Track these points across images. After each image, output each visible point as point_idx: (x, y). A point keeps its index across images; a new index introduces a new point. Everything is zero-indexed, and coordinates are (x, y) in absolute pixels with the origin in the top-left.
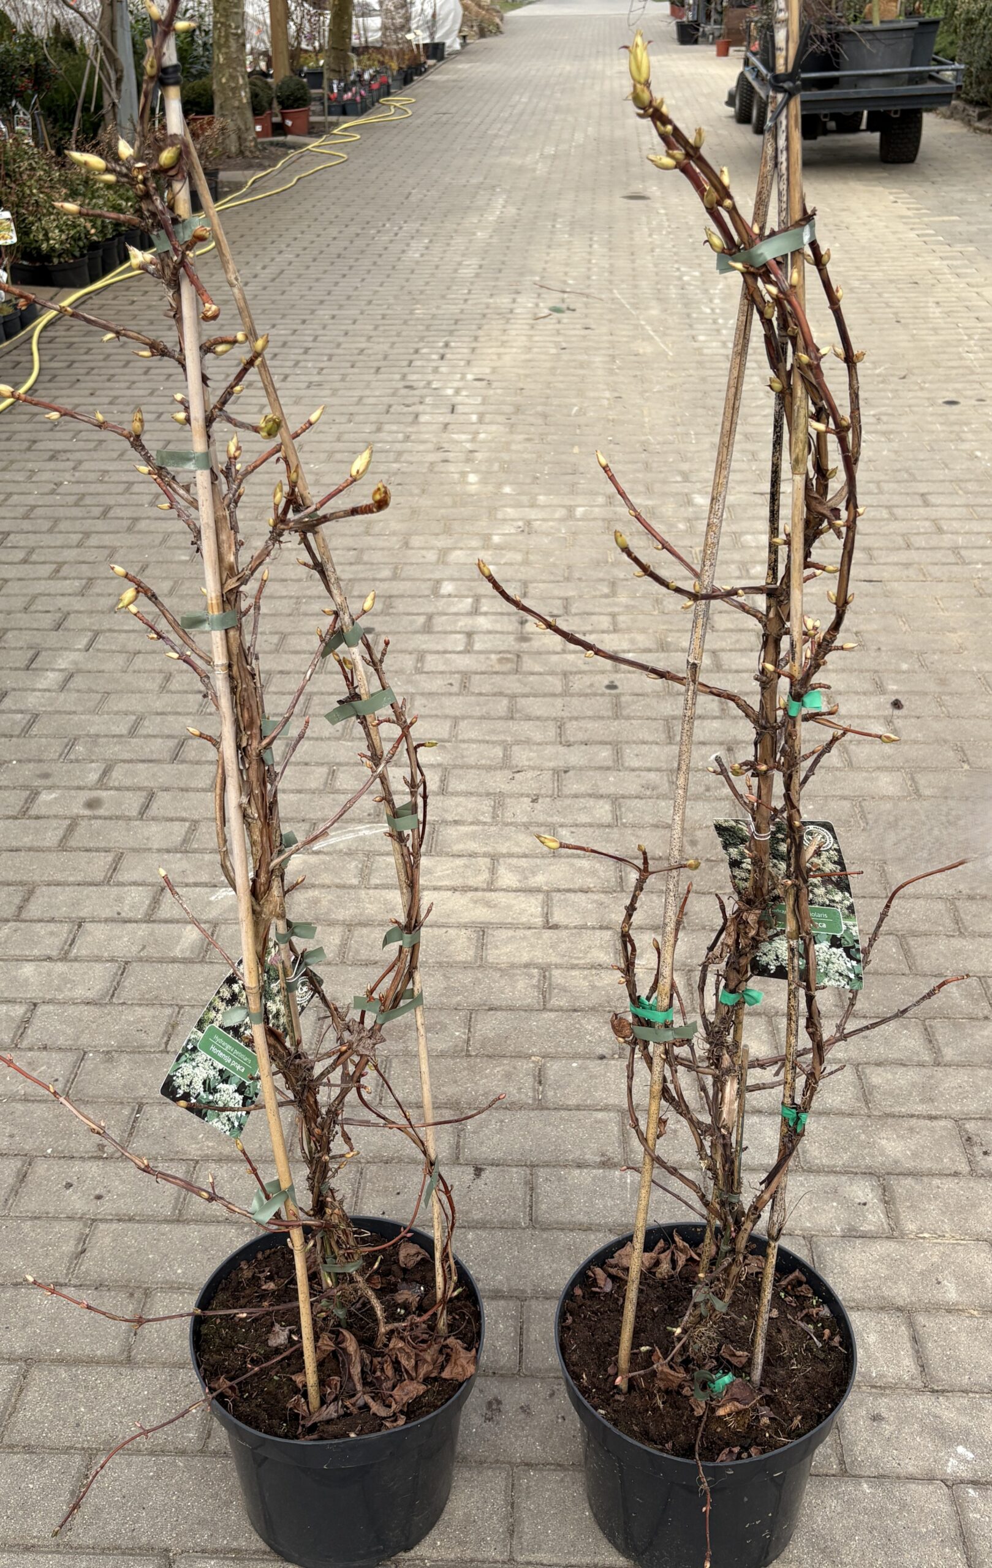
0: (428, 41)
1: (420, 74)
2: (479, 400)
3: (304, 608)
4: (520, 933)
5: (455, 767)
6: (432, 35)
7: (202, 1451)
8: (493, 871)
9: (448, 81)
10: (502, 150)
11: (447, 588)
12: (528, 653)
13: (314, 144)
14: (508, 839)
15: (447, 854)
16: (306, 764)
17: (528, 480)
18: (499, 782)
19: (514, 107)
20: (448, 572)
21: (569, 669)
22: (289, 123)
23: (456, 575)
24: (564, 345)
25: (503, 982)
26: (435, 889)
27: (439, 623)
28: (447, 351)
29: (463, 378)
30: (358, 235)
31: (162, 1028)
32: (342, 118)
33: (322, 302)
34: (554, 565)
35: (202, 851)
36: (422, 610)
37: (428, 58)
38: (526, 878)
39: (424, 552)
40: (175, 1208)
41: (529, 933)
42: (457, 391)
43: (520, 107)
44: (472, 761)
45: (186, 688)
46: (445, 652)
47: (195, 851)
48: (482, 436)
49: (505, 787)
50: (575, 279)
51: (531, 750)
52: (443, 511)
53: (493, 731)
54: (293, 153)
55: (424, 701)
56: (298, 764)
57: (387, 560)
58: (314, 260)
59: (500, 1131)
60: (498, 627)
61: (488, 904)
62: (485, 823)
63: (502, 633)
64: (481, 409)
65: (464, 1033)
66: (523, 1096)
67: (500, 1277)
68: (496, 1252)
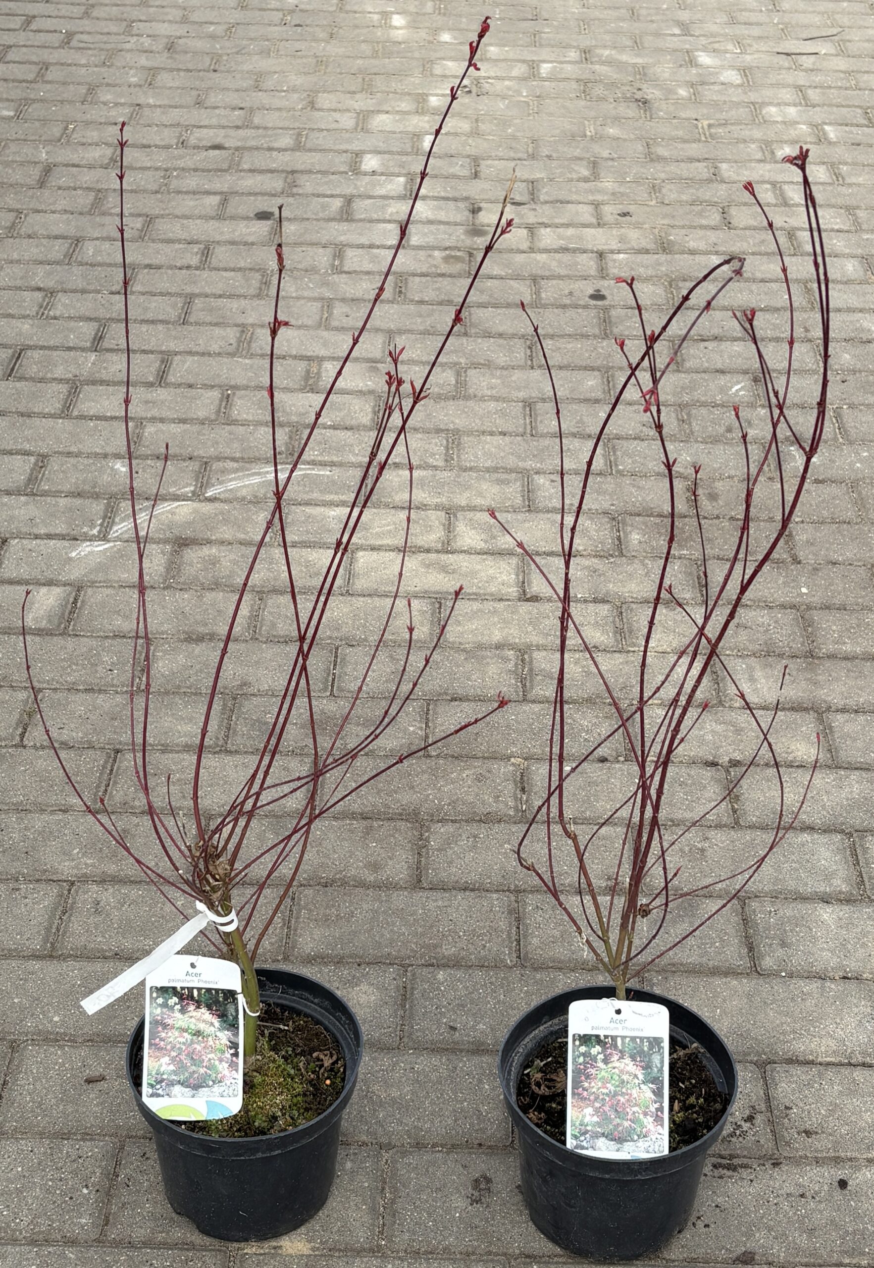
3: (174, 184)
4: (490, 605)
8: (449, 528)
11: (370, 163)
14: (468, 488)
15: (387, 506)
16: (190, 386)
20: (370, 142)
21: (540, 272)
23: (382, 146)
25: (469, 666)
26: (373, 549)
27: (361, 207)
31: (16, 716)
34: (514, 138)
35: (56, 494)
36: (338, 192)
38: (494, 537)
39: (337, 116)
40: (45, 940)
41: (500, 606)
45: (19, 283)
46: (371, 246)
47: (45, 494)
49: (460, 422)
51: (493, 376)
52: (359, 62)
55: (346, 309)
56: (179, 385)
57: (287, 124)
60: (442, 216)
61: (444, 569)
62: (436, 468)
63: (447, 223)
65: (421, 729)
66: (501, 806)
67: (481, 1026)
68: (475, 996)
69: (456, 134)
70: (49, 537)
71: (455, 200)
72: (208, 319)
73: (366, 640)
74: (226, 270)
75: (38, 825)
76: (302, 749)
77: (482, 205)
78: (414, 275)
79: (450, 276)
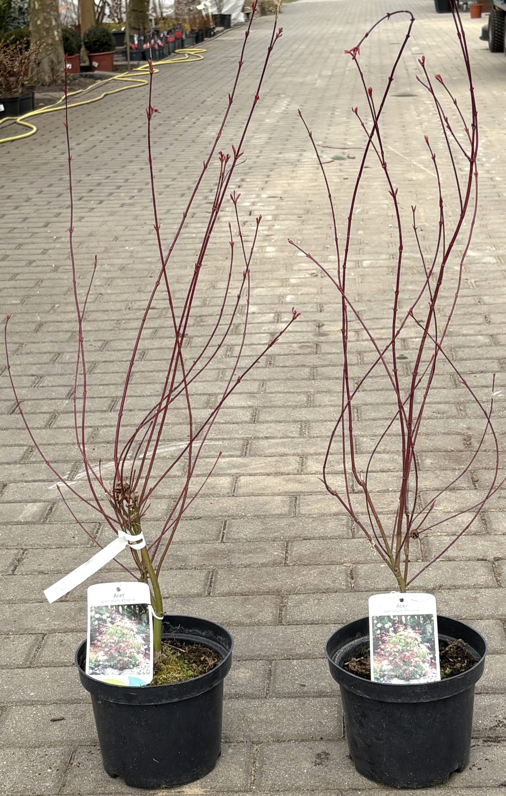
1: (211, 35)
6: (220, 8)
9: (235, 40)
13: (118, 76)
15: (260, 456)
22: (96, 65)
24: (346, 177)
26: (251, 475)
32: (142, 62)
35: (40, 462)
37: (216, 25)
44: (279, 403)
46: (251, 345)
47: (33, 463)
53: (297, 387)
54: (101, 81)
63: (302, 332)
65: (282, 553)
66: (337, 585)
67: (323, 684)
68: (318, 670)
70: (35, 481)
71: (307, 321)
72: (143, 381)
73: (245, 516)
75: (23, 609)
77: (325, 323)
78: (279, 355)
79: (304, 354)
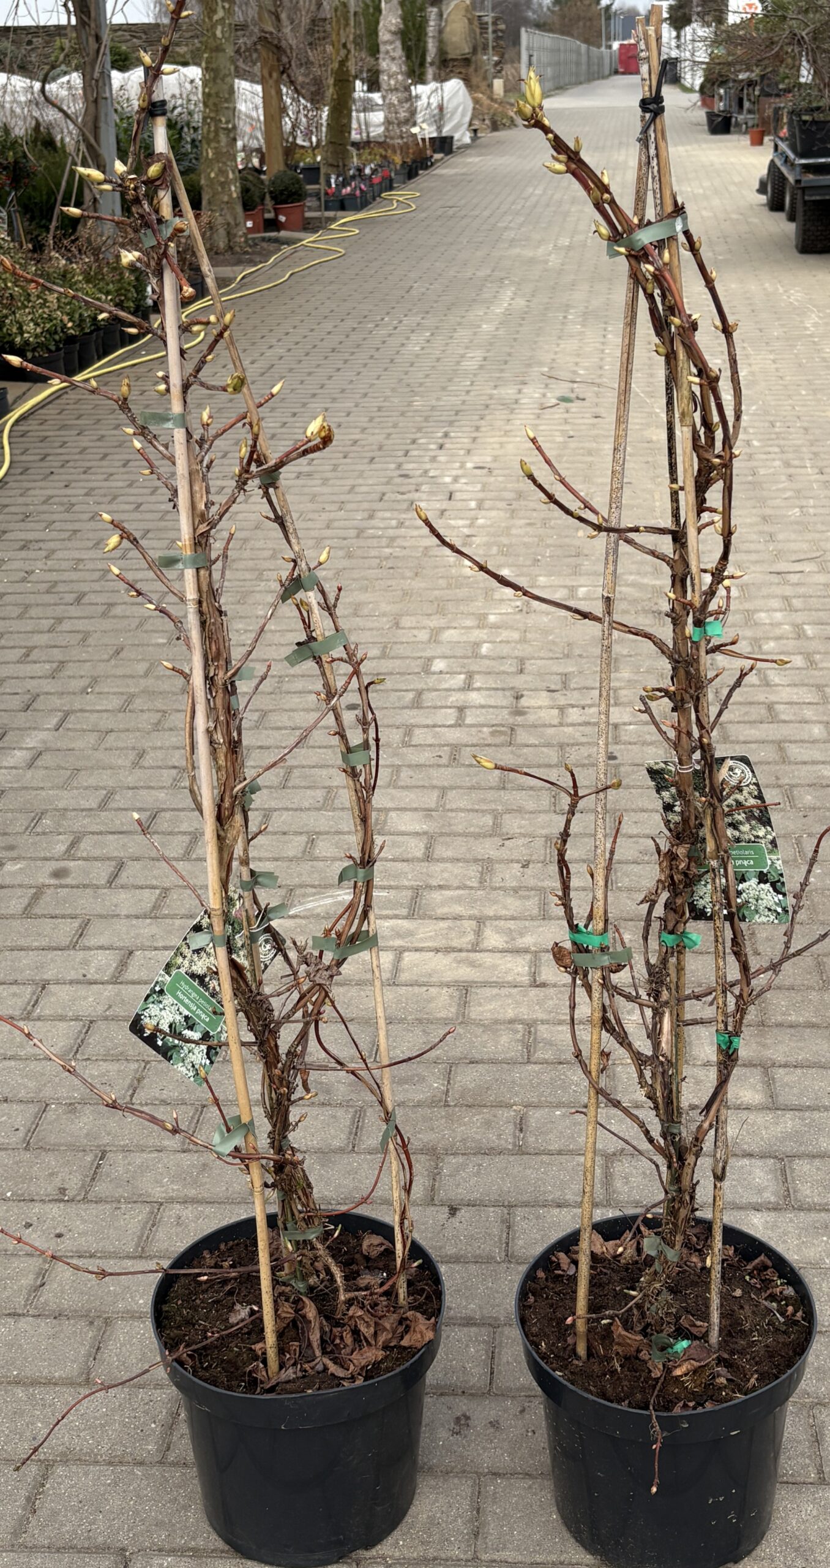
0: (435, 135)
1: (427, 168)
2: (479, 487)
3: (286, 687)
4: (505, 991)
5: (442, 834)
6: (439, 129)
7: (160, 1462)
8: (478, 933)
9: (456, 175)
10: (512, 242)
11: (439, 665)
12: (523, 726)
13: (309, 239)
14: (496, 902)
15: (430, 917)
16: (285, 833)
17: (528, 563)
18: (487, 848)
19: (526, 199)
20: (440, 650)
21: (566, 741)
22: (282, 218)
23: (449, 653)
24: (571, 433)
25: (485, 1037)
26: (417, 950)
27: (429, 698)
28: (446, 440)
29: (462, 466)
30: (354, 329)
31: (128, 1082)
32: (340, 213)
33: (314, 395)
34: (554, 642)
35: (173, 917)
36: (412, 687)
37: (435, 151)
38: (514, 939)
39: (415, 632)
40: (137, 1246)
41: (514, 991)
42: (456, 479)
43: (533, 199)
44: (460, 828)
45: (160, 763)
46: (434, 726)
47: (165, 917)
48: (480, 521)
49: (494, 854)
50: (586, 369)
51: (523, 818)
52: (436, 592)
53: (484, 801)
54: (286, 249)
55: (411, 773)
56: (275, 833)
57: (376, 640)
58: (307, 354)
59: (478, 1173)
60: (492, 702)
61: (472, 964)
62: (471, 888)
63: (496, 707)
64: (481, 495)
65: (443, 1085)
66: (503, 1142)
67: (472, 1306)
68: (469, 1283)
69: (508, 642)
71: (503, 689)
72: (303, 784)
73: (405, 1019)
74: (320, 747)
75: (138, 1161)
76: (348, 1101)
77: (525, 693)
78: (466, 746)
79: (495, 745)
